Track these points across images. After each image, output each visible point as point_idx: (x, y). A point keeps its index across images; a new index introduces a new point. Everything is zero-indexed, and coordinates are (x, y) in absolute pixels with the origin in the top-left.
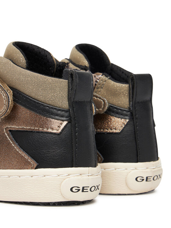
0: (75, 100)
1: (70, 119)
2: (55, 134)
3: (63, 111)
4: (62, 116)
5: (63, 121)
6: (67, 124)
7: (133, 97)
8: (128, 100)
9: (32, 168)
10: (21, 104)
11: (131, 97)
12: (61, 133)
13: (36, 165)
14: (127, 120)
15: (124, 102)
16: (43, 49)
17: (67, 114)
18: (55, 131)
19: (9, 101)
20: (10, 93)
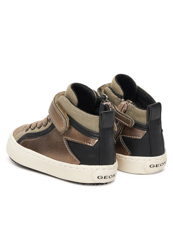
0: (103, 128)
1: (100, 139)
2: (91, 146)
3: (96, 133)
4: (95, 137)
5: (96, 139)
6: (98, 141)
7: (149, 119)
8: (146, 119)
9: (77, 164)
10: (73, 127)
11: (148, 119)
12: (94, 146)
13: (79, 163)
14: (146, 132)
15: (143, 120)
16: (89, 88)
17: (98, 136)
18: (91, 145)
19: (67, 125)
20: (68, 120)
